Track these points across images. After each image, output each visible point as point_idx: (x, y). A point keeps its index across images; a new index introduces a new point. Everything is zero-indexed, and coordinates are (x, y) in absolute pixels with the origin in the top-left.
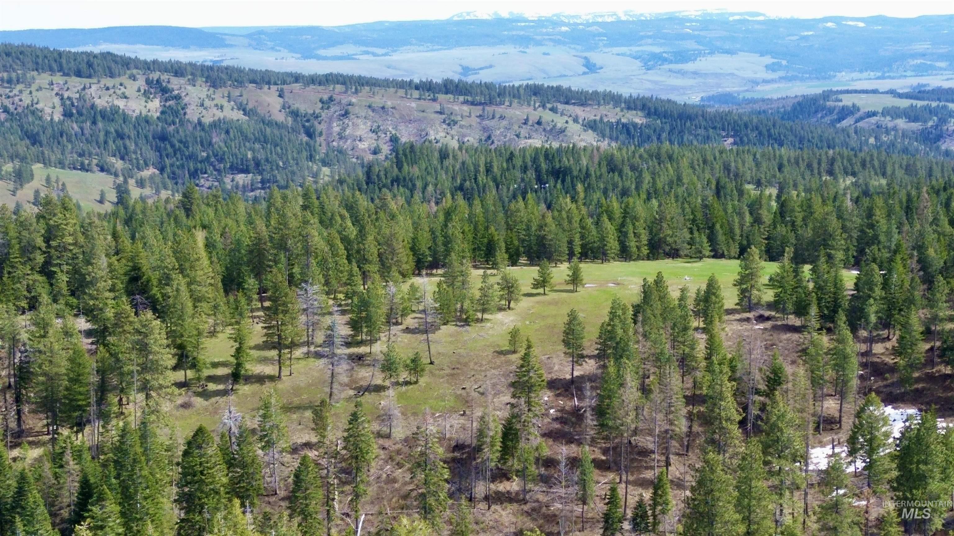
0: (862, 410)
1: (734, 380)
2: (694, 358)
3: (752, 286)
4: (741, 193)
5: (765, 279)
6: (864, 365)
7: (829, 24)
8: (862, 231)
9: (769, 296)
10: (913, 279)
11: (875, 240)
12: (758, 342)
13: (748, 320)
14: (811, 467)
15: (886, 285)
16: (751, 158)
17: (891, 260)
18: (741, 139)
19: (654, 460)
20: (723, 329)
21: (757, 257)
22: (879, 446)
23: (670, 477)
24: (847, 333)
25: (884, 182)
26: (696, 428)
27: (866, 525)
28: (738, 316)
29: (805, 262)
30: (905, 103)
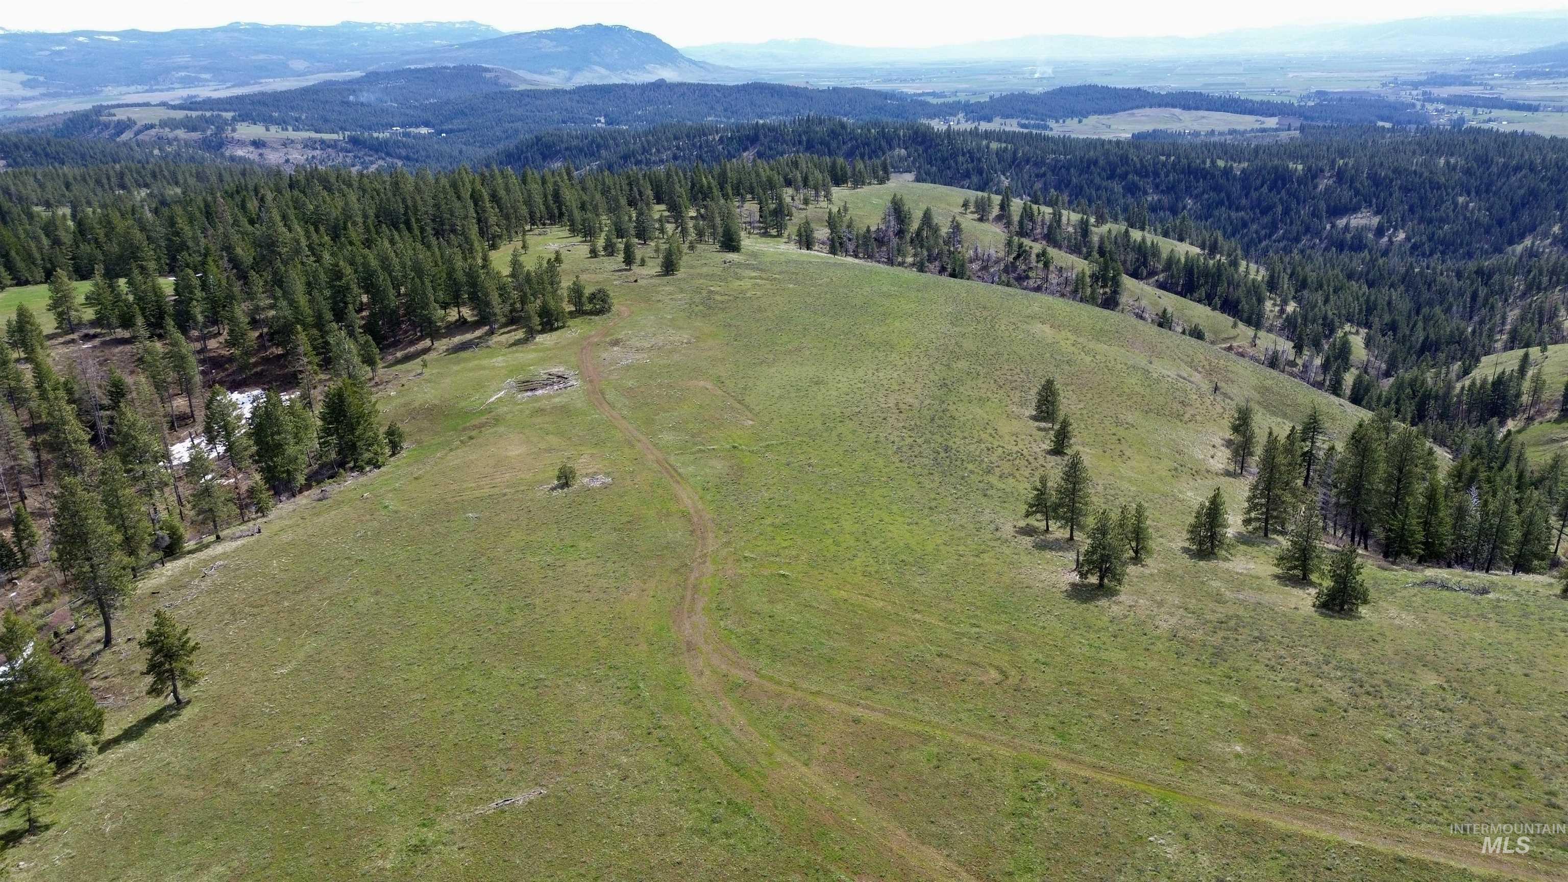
0: (211, 401)
1: (74, 402)
2: (24, 390)
3: (69, 308)
4: (31, 216)
5: (81, 299)
6: (202, 362)
7: (81, 39)
8: (169, 240)
9: (89, 314)
10: (228, 277)
11: (183, 246)
12: (91, 362)
13: (73, 341)
14: (175, 463)
15: (204, 286)
16: (32, 179)
17: (204, 263)
18: (15, 160)
19: (5, 498)
20: (48, 355)
21: (66, 279)
22: (234, 429)
23: (29, 510)
24: (179, 335)
25: (178, 191)
26: (45, 456)
27: (239, 499)
28: (61, 340)
29: (118, 276)
30: (180, 115)
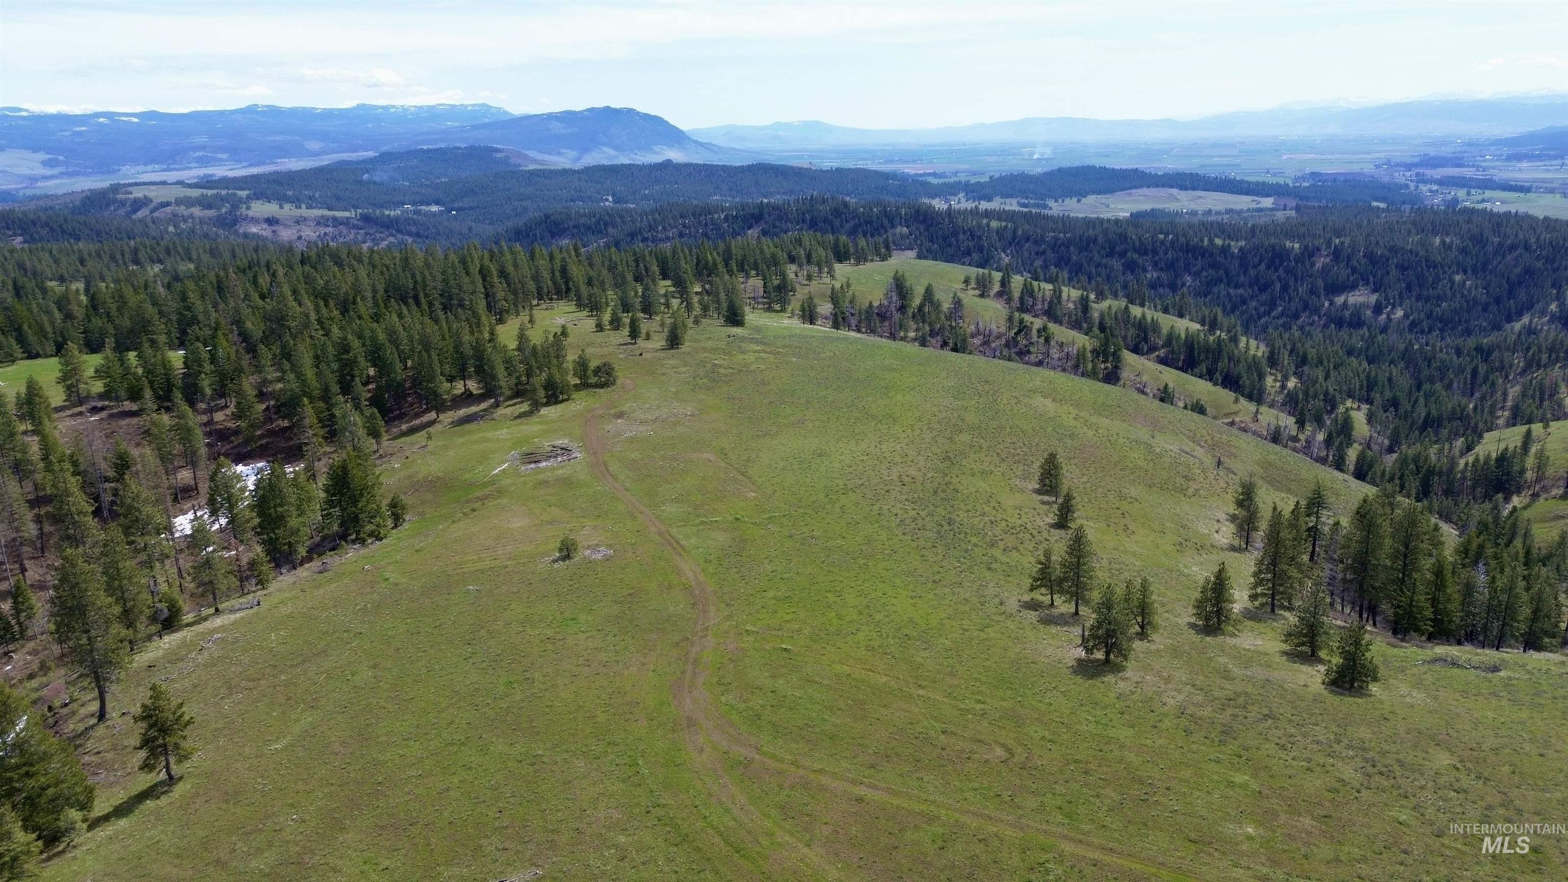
0: (215, 473)
1: (79, 474)
2: (29, 462)
3: (78, 381)
4: (44, 291)
5: (91, 372)
6: (208, 434)
7: (101, 120)
8: (180, 314)
9: (98, 387)
10: (237, 351)
11: (194, 321)
12: (97, 433)
13: (81, 414)
14: (177, 535)
15: (213, 359)
16: (47, 255)
17: (214, 337)
18: (31, 236)
19: (6, 570)
20: (55, 428)
21: (76, 353)
22: (237, 502)
23: (28, 582)
24: (185, 408)
25: (192, 266)
26: (48, 528)
27: (239, 571)
28: (69, 412)
29: (128, 349)
30: (195, 193)
